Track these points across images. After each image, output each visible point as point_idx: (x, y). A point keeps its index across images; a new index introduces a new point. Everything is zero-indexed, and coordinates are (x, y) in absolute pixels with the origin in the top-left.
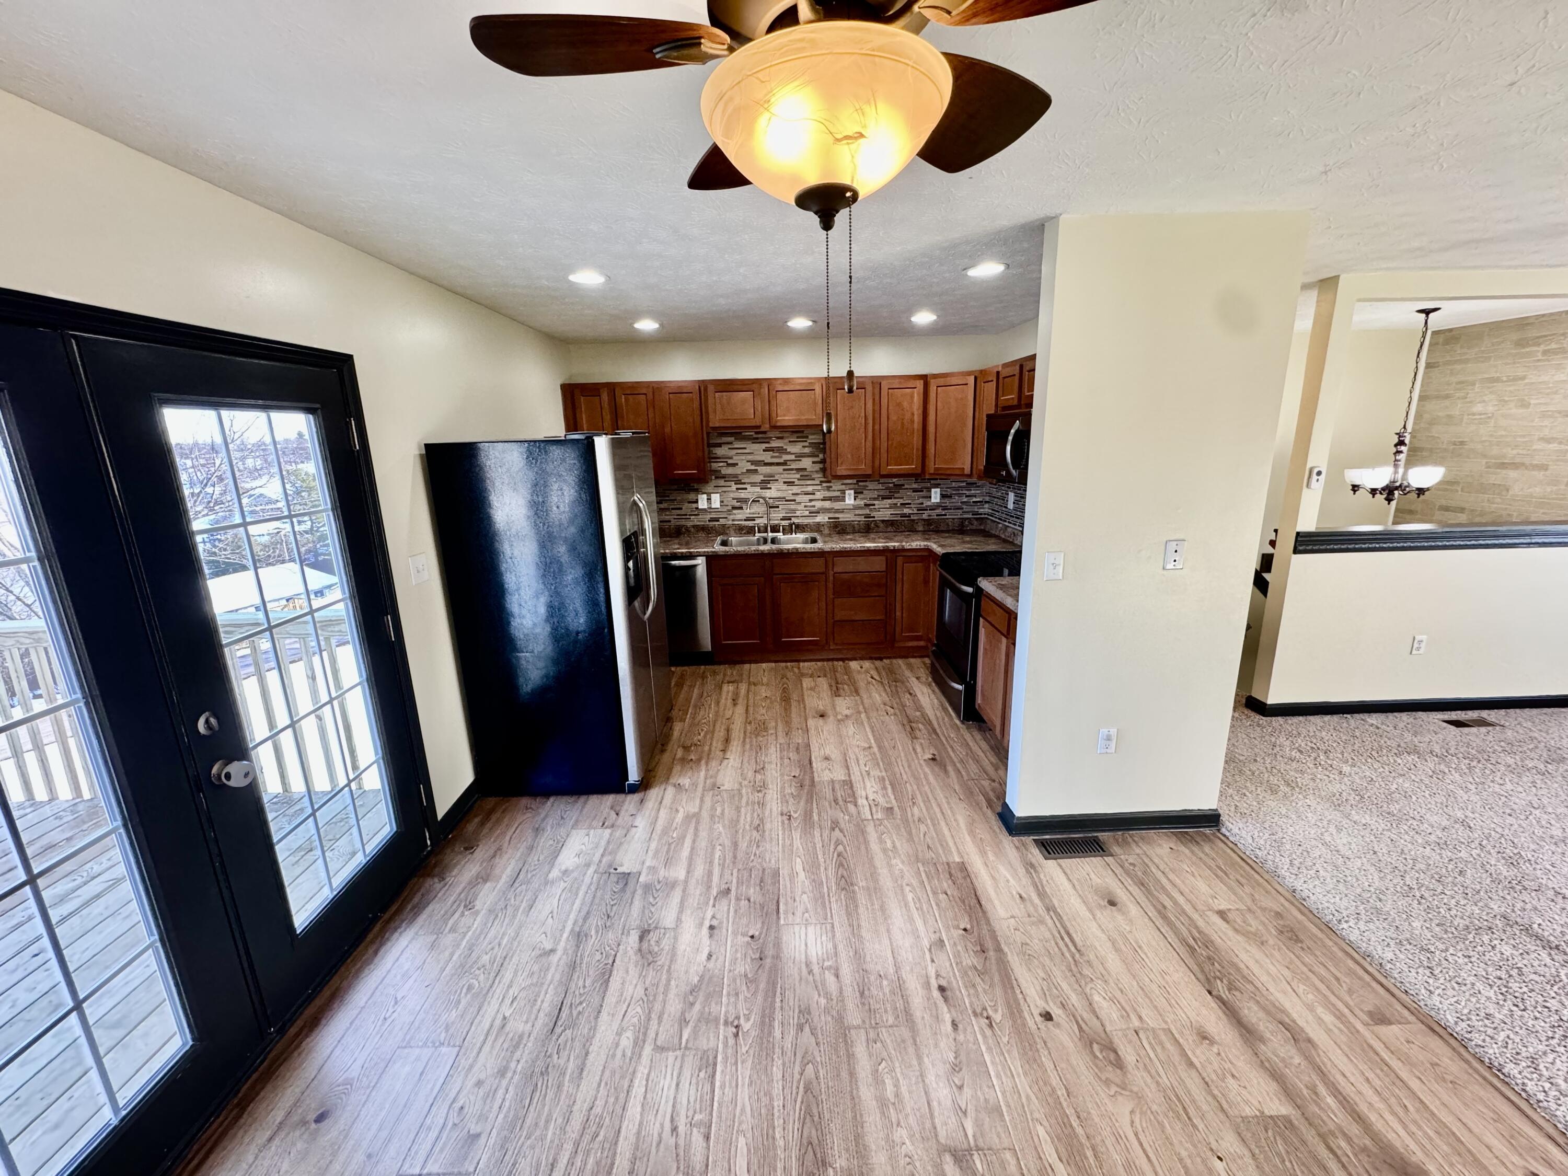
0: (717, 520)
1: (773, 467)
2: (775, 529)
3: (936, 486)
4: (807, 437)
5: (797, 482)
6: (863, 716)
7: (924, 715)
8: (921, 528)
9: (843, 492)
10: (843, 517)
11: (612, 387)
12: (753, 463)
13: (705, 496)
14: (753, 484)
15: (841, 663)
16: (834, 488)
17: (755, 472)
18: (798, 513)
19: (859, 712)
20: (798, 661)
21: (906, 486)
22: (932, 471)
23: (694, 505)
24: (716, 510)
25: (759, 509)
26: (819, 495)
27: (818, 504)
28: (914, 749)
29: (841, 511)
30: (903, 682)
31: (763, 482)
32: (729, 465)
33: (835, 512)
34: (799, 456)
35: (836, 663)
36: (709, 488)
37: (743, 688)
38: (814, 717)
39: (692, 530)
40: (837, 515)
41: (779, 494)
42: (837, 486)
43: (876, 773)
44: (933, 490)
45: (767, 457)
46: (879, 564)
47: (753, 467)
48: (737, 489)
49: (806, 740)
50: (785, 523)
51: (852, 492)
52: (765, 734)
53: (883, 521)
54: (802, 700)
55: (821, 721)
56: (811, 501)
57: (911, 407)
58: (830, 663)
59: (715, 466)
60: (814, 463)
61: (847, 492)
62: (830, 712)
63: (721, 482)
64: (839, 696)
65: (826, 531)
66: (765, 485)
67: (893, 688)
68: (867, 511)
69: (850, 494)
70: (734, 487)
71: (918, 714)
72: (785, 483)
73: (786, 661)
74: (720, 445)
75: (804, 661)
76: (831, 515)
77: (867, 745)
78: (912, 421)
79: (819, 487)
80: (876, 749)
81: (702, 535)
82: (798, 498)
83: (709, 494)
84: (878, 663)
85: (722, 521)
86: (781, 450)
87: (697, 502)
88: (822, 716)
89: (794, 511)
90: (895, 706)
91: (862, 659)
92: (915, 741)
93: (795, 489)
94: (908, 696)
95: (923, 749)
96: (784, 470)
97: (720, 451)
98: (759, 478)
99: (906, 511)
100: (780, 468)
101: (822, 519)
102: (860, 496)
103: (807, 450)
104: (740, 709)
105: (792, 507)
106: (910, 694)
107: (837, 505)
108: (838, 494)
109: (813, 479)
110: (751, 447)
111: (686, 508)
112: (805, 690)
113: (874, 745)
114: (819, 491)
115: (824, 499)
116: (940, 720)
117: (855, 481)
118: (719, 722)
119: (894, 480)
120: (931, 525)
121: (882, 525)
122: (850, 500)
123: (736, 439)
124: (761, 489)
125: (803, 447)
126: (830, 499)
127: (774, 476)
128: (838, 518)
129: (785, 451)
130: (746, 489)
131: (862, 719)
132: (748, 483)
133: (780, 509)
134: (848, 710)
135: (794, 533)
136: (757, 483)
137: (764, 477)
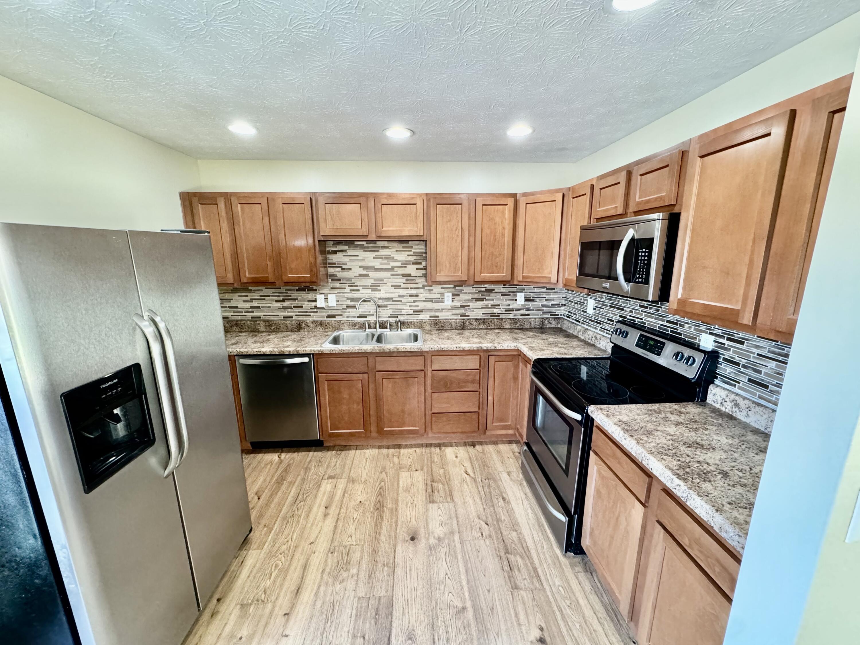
0: (333, 316)
1: (382, 272)
2: (383, 326)
3: (522, 291)
4: (412, 247)
5: (403, 286)
8: (508, 326)
9: (442, 294)
10: (442, 316)
11: (227, 196)
13: (323, 296)
14: (365, 287)
16: (435, 291)
17: (366, 276)
18: (404, 312)
20: (399, 447)
21: (496, 291)
22: (521, 279)
23: (314, 304)
24: (331, 309)
25: (370, 308)
26: (422, 297)
27: (421, 305)
29: (441, 310)
31: (373, 285)
32: (343, 270)
33: (435, 312)
34: (405, 264)
36: (326, 290)
39: (311, 325)
40: (437, 314)
41: (388, 296)
42: (437, 289)
44: (519, 294)
45: (377, 264)
46: (473, 363)
47: (365, 272)
48: (350, 290)
49: (390, 593)
50: (392, 320)
51: (450, 294)
53: (476, 320)
54: (395, 510)
55: (411, 547)
56: (415, 301)
58: (428, 450)
59: (331, 270)
60: (417, 269)
62: (422, 532)
63: (337, 285)
64: (433, 502)
66: (375, 287)
69: (448, 296)
70: (348, 289)
72: (392, 286)
74: (335, 252)
76: (433, 314)
78: (503, 235)
79: (422, 290)
81: (320, 329)
82: (404, 300)
83: (326, 295)
84: (470, 449)
85: (338, 318)
86: (389, 258)
87: (315, 301)
88: (413, 539)
89: (400, 309)
91: (457, 444)
92: (515, 593)
93: (402, 292)
95: (527, 614)
96: (392, 275)
97: (334, 258)
98: (369, 282)
99: (496, 311)
100: (389, 273)
101: (425, 317)
102: (457, 298)
103: (412, 259)
105: (399, 306)
107: (437, 306)
108: (438, 296)
109: (417, 283)
110: (361, 254)
111: (307, 306)
114: (421, 293)
115: (427, 300)
117: (452, 286)
119: (486, 285)
120: (516, 323)
121: (474, 323)
122: (448, 300)
123: (349, 247)
124: (372, 291)
125: (408, 255)
126: (431, 300)
127: (383, 280)
128: (438, 317)
129: (393, 259)
130: (358, 290)
131: (455, 546)
132: (361, 286)
133: (388, 308)
134: (441, 527)
135: (399, 330)
136: (368, 286)
137: (375, 280)
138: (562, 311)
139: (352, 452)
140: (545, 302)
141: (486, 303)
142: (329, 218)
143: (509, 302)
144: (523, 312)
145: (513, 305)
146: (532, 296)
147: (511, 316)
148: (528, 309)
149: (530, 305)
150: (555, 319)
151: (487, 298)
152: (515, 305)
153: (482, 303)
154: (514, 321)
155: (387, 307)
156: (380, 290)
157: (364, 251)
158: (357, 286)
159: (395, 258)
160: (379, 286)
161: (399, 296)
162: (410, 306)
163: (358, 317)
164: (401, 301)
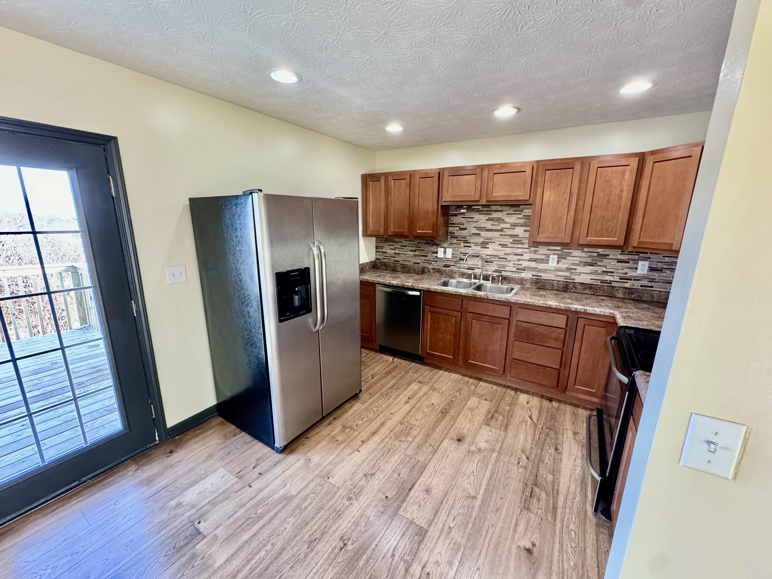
0: (448, 266)
1: (492, 233)
2: (486, 278)
3: (646, 259)
4: (522, 211)
5: (510, 245)
6: (494, 455)
7: (555, 483)
8: (620, 295)
9: (548, 256)
10: (545, 276)
11: (386, 175)
12: (477, 228)
13: (442, 249)
14: (476, 244)
15: (513, 392)
16: (540, 252)
17: (479, 234)
18: (507, 269)
19: (493, 451)
20: (480, 380)
21: (611, 257)
22: (635, 244)
23: (435, 255)
24: (448, 260)
25: (478, 262)
26: (526, 256)
27: (525, 264)
28: (516, 524)
29: (545, 271)
30: (556, 433)
31: (483, 243)
32: (461, 229)
33: (538, 271)
34: (514, 226)
35: (509, 391)
36: (446, 245)
37: (425, 389)
38: (452, 439)
39: (432, 271)
40: (540, 274)
41: (495, 253)
42: (542, 250)
43: (456, 535)
44: (640, 263)
45: (489, 225)
46: (560, 321)
47: (477, 232)
48: (464, 246)
49: (426, 462)
50: (495, 274)
51: (556, 256)
52: (403, 439)
53: (582, 284)
54: (455, 418)
55: (455, 444)
56: (519, 260)
57: (621, 184)
58: (504, 390)
59: (451, 229)
60: (525, 231)
61: (551, 256)
62: (469, 439)
63: (455, 241)
64: (488, 425)
65: (528, 285)
66: (484, 245)
67: (543, 436)
68: (568, 274)
69: (553, 259)
70: (463, 244)
71: (550, 477)
72: (500, 245)
73: (471, 377)
74: (456, 215)
75: (486, 381)
76: (535, 273)
77: (473, 494)
78: (620, 197)
79: (527, 250)
80: (478, 503)
81: (437, 275)
82: (509, 258)
83: (445, 248)
84: (546, 403)
85: (452, 268)
86: (500, 220)
87: (437, 253)
88: (459, 440)
89: (504, 266)
90: (532, 457)
91: (533, 394)
92: (525, 512)
93: (508, 250)
94: (552, 451)
95: (526, 529)
96: (501, 235)
97: (455, 220)
98: (481, 240)
99: (608, 278)
100: (498, 234)
101: (527, 275)
102: (563, 261)
103: (521, 221)
104: (407, 408)
105: (503, 263)
106: (556, 449)
107: (541, 266)
108: (543, 257)
109: (523, 244)
110: (477, 216)
111: (430, 256)
112: (466, 407)
113: (480, 497)
114: (526, 253)
115: (531, 260)
116: (570, 497)
117: (559, 248)
118: (383, 414)
119: (599, 250)
120: (632, 293)
121: (579, 287)
122: (553, 262)
123: (467, 211)
124: (481, 248)
125: (518, 218)
126: (535, 260)
127: (492, 239)
128: (541, 276)
129: (503, 221)
130: (470, 247)
131: (490, 459)
132: (473, 243)
133: (494, 264)
134: (485, 443)
135: (500, 284)
136: (479, 243)
137: (485, 239)
139: (441, 372)
141: (596, 268)
142: (450, 187)
143: (626, 270)
144: (645, 282)
145: (631, 273)
146: (659, 266)
147: (627, 285)
148: (652, 280)
149: (656, 275)
151: (598, 264)
152: (634, 274)
153: (591, 268)
154: (630, 291)
155: (492, 262)
156: (488, 248)
157: (479, 214)
158: (470, 243)
159: (505, 221)
160: (488, 244)
161: (505, 254)
162: (514, 264)
163: (468, 269)
164: (506, 259)
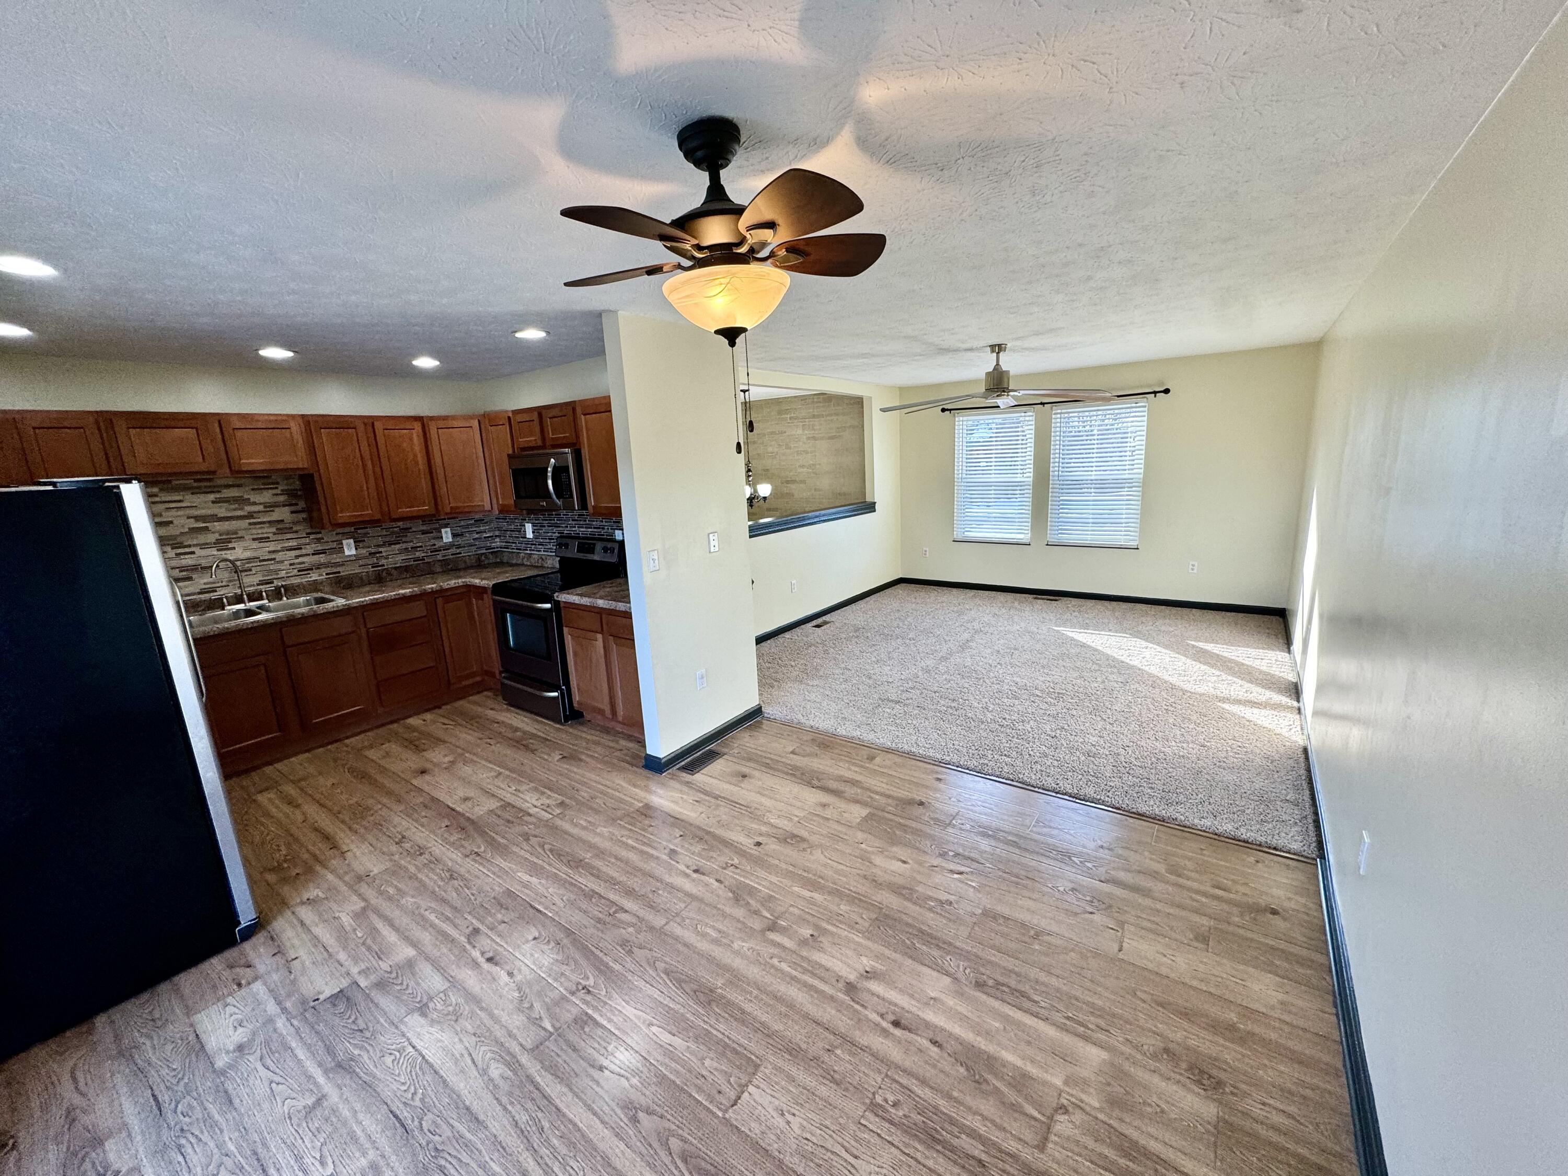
1: (232, 522)
2: (254, 597)
3: (446, 526)
4: (278, 483)
5: (272, 537)
6: (467, 755)
8: (438, 569)
9: (339, 542)
10: (345, 571)
12: (197, 518)
14: (203, 546)
15: (395, 725)
16: (326, 539)
17: (205, 529)
18: (283, 574)
19: (461, 754)
20: (339, 741)
21: (414, 529)
26: (309, 549)
27: (309, 560)
28: (541, 758)
29: (342, 564)
30: (480, 717)
33: (334, 567)
34: (270, 507)
35: (389, 727)
37: (289, 789)
38: (415, 776)
40: (337, 569)
41: (248, 554)
42: (328, 536)
44: (443, 530)
47: (200, 525)
50: (268, 587)
51: (352, 541)
52: (371, 812)
53: (396, 568)
54: (383, 770)
55: (427, 776)
56: (297, 557)
58: (382, 729)
61: (345, 542)
62: (429, 766)
64: (424, 750)
66: (223, 544)
67: (476, 725)
68: (374, 560)
69: (349, 544)
73: (323, 746)
76: (329, 570)
77: (496, 774)
79: (306, 540)
80: (506, 773)
82: (279, 556)
84: (438, 711)
86: (241, 501)
88: (423, 772)
89: (276, 572)
90: (492, 736)
92: (535, 752)
93: (272, 546)
94: (496, 725)
95: (548, 755)
96: (251, 524)
99: (419, 554)
100: (244, 523)
101: (317, 576)
102: (361, 545)
103: (282, 498)
104: (310, 807)
105: (272, 567)
106: (498, 723)
107: (336, 558)
108: (335, 545)
109: (296, 532)
112: (378, 761)
113: (502, 771)
114: (306, 544)
115: (316, 553)
116: (543, 730)
117: (352, 529)
118: (295, 829)
119: (400, 524)
120: (448, 564)
121: (395, 572)
122: (349, 549)
125: (274, 495)
126: (323, 552)
127: (236, 533)
128: (339, 572)
131: (470, 758)
133: (254, 572)
134: (446, 757)
135: (285, 598)
136: (210, 544)
137: (220, 535)
138: (497, 543)
140: (477, 536)
141: (404, 546)
142: (139, 448)
143: (433, 542)
144: (453, 550)
145: (439, 544)
146: (459, 530)
147: (439, 557)
148: (459, 547)
149: (459, 541)
150: (492, 553)
151: (404, 539)
152: (441, 544)
153: (398, 546)
154: (445, 562)
155: (250, 570)
159: (252, 500)
161: (270, 552)
162: (291, 565)
164: (274, 559)
